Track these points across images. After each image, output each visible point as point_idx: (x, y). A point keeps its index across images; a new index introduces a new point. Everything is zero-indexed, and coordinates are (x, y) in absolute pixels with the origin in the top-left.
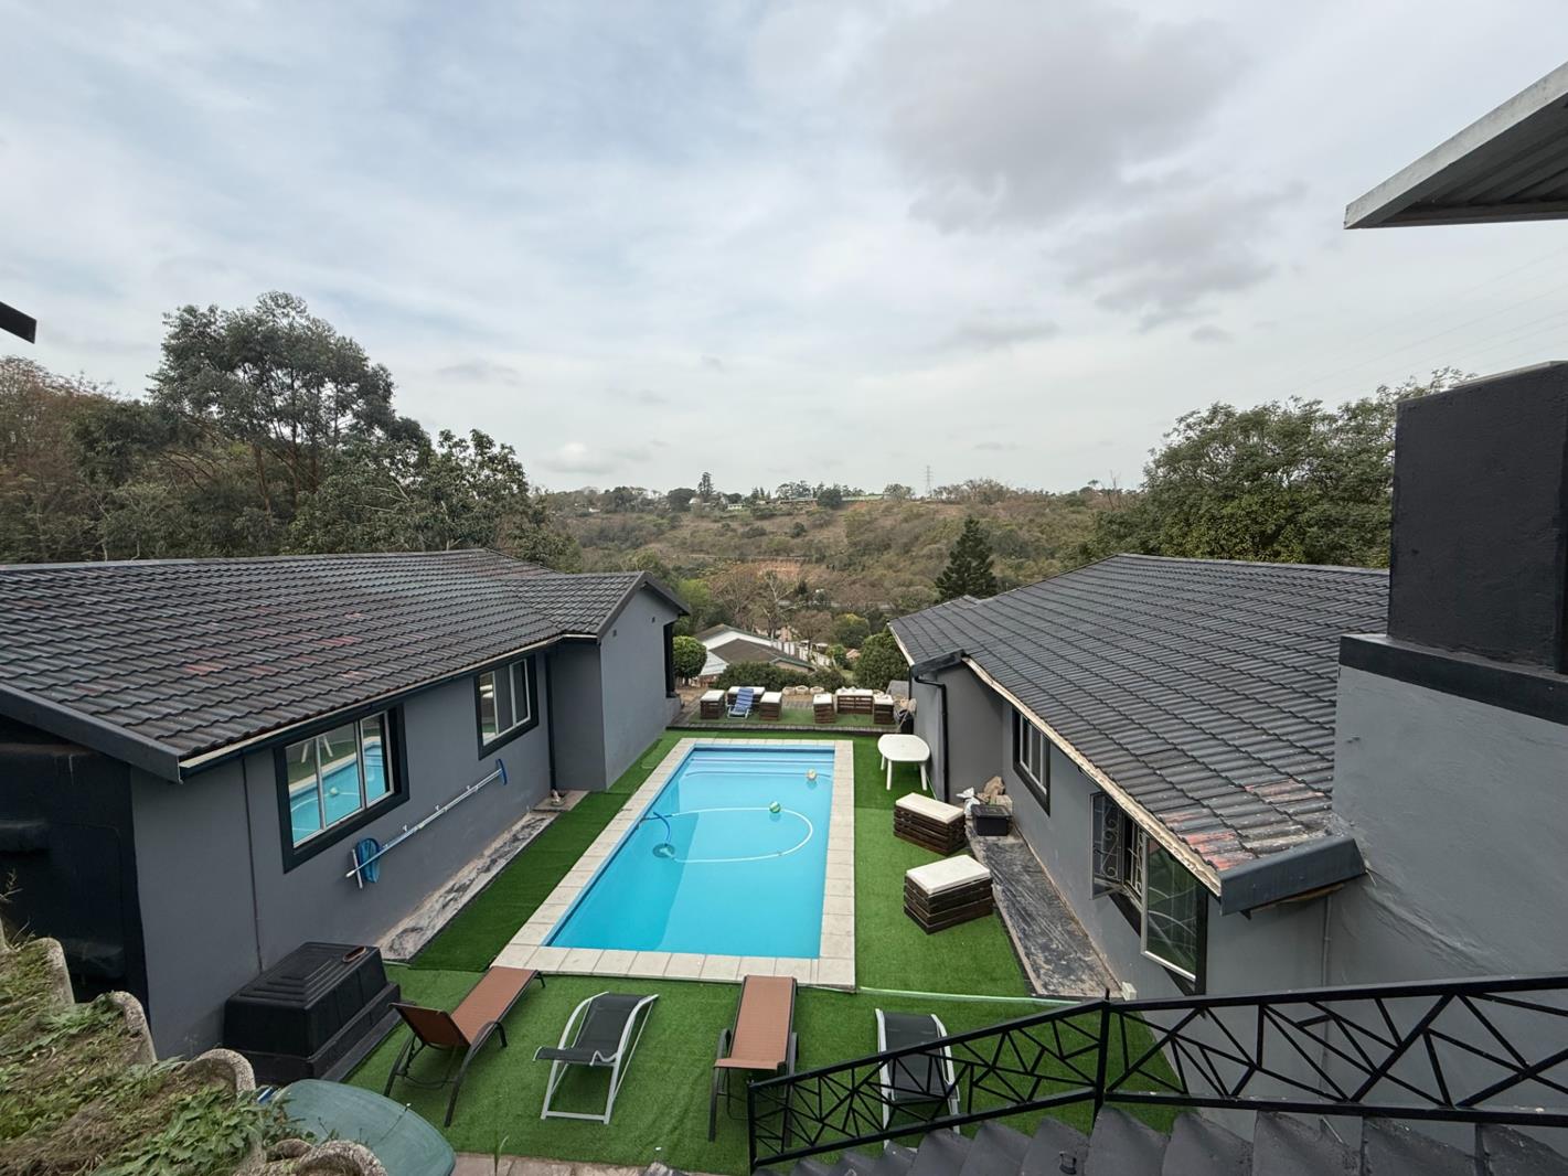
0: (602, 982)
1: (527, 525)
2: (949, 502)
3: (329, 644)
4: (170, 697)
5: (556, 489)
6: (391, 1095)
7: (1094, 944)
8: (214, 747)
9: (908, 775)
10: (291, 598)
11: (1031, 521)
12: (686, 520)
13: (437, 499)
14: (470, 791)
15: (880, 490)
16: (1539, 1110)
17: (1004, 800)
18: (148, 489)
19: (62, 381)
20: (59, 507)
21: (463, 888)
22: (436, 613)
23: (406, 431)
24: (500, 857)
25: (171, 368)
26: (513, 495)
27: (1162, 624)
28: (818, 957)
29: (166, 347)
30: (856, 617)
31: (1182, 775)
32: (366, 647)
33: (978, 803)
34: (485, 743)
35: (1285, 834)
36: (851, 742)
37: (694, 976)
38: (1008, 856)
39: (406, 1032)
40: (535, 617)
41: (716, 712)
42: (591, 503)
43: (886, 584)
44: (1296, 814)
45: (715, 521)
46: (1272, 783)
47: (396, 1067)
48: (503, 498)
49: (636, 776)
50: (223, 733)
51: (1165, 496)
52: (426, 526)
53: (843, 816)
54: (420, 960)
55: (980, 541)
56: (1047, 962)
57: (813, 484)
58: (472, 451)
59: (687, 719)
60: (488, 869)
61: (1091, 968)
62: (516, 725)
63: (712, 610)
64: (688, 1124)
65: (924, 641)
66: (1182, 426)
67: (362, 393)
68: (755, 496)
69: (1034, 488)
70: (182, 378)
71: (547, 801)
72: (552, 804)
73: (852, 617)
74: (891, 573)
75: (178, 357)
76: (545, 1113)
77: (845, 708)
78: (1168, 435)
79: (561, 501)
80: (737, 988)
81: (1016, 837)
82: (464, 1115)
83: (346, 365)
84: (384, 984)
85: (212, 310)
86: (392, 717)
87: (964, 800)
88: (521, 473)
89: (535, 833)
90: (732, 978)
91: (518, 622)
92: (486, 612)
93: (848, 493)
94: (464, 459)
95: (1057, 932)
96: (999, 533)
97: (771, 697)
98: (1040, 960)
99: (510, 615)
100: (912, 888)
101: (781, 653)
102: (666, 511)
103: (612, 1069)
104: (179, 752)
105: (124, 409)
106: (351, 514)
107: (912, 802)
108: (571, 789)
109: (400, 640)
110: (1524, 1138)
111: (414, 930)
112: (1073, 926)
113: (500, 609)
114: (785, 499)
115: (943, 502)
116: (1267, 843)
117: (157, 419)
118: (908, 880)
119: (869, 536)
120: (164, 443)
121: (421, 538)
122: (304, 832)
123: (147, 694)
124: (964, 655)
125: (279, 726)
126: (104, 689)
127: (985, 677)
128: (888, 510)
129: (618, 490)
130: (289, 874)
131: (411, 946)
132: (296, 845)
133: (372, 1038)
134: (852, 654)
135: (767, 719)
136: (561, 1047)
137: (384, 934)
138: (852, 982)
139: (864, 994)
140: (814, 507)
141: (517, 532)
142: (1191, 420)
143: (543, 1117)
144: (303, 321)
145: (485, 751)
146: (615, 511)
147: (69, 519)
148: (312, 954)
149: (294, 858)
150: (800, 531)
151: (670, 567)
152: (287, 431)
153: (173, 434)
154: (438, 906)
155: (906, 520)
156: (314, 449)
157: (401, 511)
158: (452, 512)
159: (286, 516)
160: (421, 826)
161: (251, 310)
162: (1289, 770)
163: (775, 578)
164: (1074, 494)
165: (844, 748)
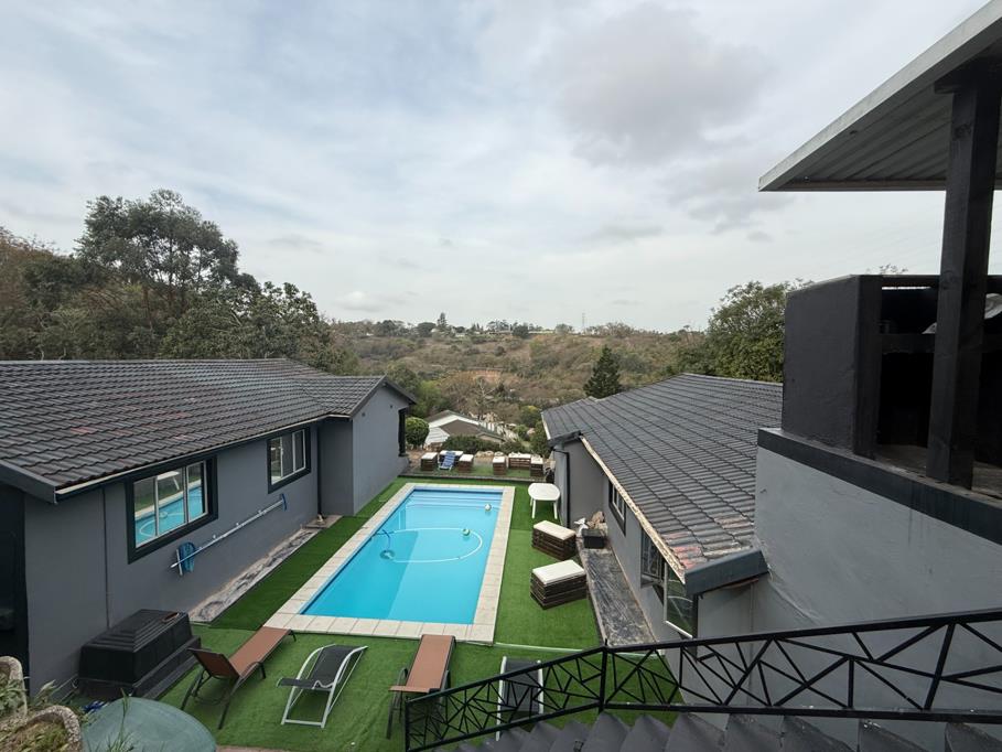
0: (333, 638)
1: (317, 343)
2: (595, 336)
3: (169, 417)
4: (57, 449)
5: (345, 320)
6: (186, 708)
7: (646, 618)
8: (81, 481)
9: (545, 509)
10: (149, 387)
11: (647, 350)
12: (429, 342)
13: (259, 326)
14: (261, 514)
15: (553, 327)
16: (811, 707)
17: (603, 526)
18: (73, 313)
19: (21, 241)
20: (14, 322)
21: (252, 577)
22: (245, 399)
23: (245, 282)
24: (280, 557)
25: (91, 236)
26: (309, 324)
27: (696, 418)
28: (472, 623)
29: (88, 222)
30: (535, 408)
31: (682, 511)
32: (195, 419)
33: (586, 527)
34: (273, 483)
35: (729, 547)
36: (514, 488)
37: (392, 635)
38: (602, 561)
39: (200, 668)
40: (312, 403)
41: (430, 466)
42: (368, 330)
43: (555, 387)
44: (737, 535)
45: (448, 344)
46: (729, 517)
47: (190, 690)
48: (303, 326)
49: (375, 506)
50: (87, 472)
51: (719, 338)
52: (251, 343)
53: (501, 535)
54: (218, 623)
55: (612, 362)
56: (616, 628)
57: (510, 322)
58: (284, 295)
59: (412, 470)
60: (270, 565)
61: (642, 632)
62: (295, 472)
63: (441, 401)
64: (374, 728)
65: (559, 424)
66: (731, 295)
67: (216, 255)
68: (473, 328)
69: (649, 329)
70: (98, 243)
71: (314, 521)
72: (318, 523)
73: (531, 408)
74: (558, 381)
75: (95, 229)
76: (284, 720)
77: (513, 466)
78: (722, 300)
79: (346, 328)
80: (417, 642)
81: (609, 549)
82: (231, 722)
83: (208, 239)
84: (190, 636)
85: (119, 200)
86: (207, 465)
87: (578, 526)
88: (315, 310)
89: (304, 542)
90: (416, 636)
91: (299, 406)
92: (279, 399)
93: (533, 329)
94: (279, 301)
95: (625, 609)
96: (626, 357)
97: (467, 458)
98: (611, 627)
99: (294, 402)
100: (535, 579)
101: (485, 430)
102: (416, 336)
103: (329, 693)
104: (55, 484)
105: (58, 261)
106: (203, 333)
107: (545, 527)
108: (329, 514)
109: (218, 416)
110: (805, 723)
111: (216, 603)
112: (635, 606)
113: (289, 397)
114: (492, 331)
115: (592, 336)
116: (716, 552)
117: (80, 268)
118: (533, 575)
119: (545, 356)
120: (83, 282)
121: (248, 350)
122: (144, 537)
123: (41, 447)
124: (580, 434)
125: (127, 469)
126: (13, 443)
127: (590, 449)
128: (557, 341)
129: (385, 322)
130: (133, 564)
131: (213, 613)
132: (138, 546)
133: (178, 673)
134: (531, 431)
135: (463, 472)
136: (298, 678)
137: (196, 605)
138: (491, 639)
139: (498, 647)
140: (511, 337)
141: (311, 348)
142: (736, 291)
143: (282, 723)
144: (179, 208)
145: (272, 488)
146: (383, 336)
147: (19, 330)
148: (143, 616)
149: (135, 554)
150: (501, 352)
151: (416, 373)
152: (165, 277)
153: (89, 278)
154: (235, 588)
155: (568, 347)
156: (184, 289)
157: (235, 332)
158: (269, 334)
159: (161, 332)
160: (225, 535)
161: (146, 201)
162: (741, 509)
163: (483, 381)
164: (674, 334)
165: (509, 491)
